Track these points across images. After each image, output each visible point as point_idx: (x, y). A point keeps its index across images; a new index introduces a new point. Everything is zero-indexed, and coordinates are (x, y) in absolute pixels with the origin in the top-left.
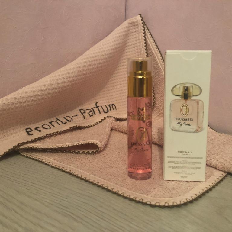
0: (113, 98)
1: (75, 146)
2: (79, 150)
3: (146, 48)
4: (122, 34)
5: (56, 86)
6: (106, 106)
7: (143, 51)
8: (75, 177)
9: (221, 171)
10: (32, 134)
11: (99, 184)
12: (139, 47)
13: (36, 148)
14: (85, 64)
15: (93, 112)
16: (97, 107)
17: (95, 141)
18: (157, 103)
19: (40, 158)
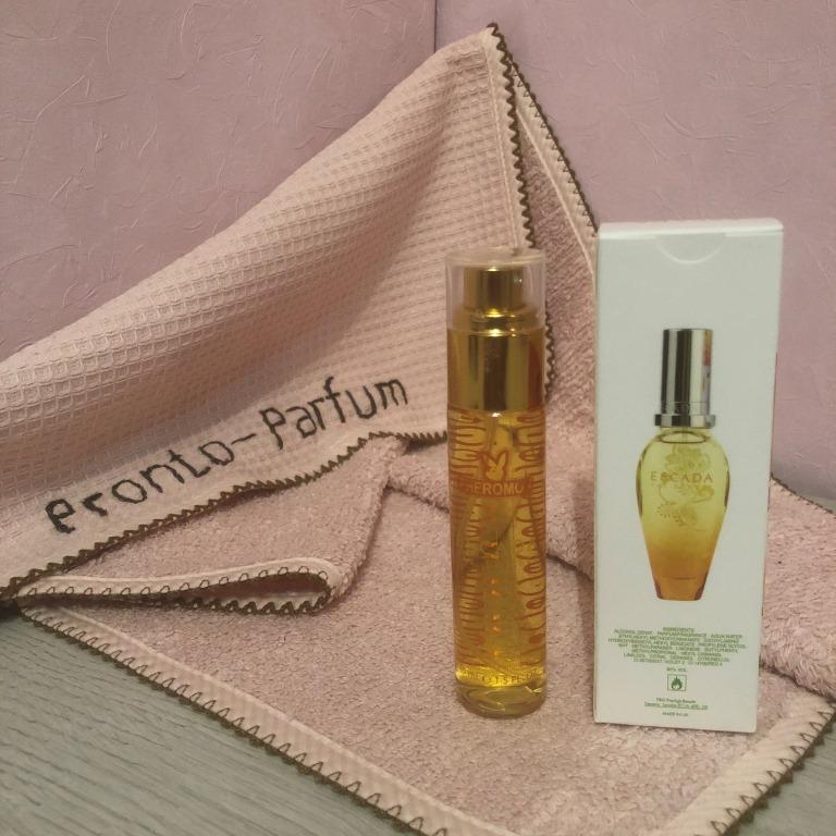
0: (393, 358)
1: (235, 584)
2: (253, 600)
3: (517, 158)
4: (421, 107)
5: (161, 333)
6: (365, 389)
7: (505, 172)
8: (232, 732)
9: (814, 692)
10: (74, 529)
11: (325, 772)
12: (490, 155)
13: (84, 595)
14: (277, 237)
15: (315, 419)
16: (333, 396)
17: (317, 560)
18: (563, 374)
19: (98, 636)
